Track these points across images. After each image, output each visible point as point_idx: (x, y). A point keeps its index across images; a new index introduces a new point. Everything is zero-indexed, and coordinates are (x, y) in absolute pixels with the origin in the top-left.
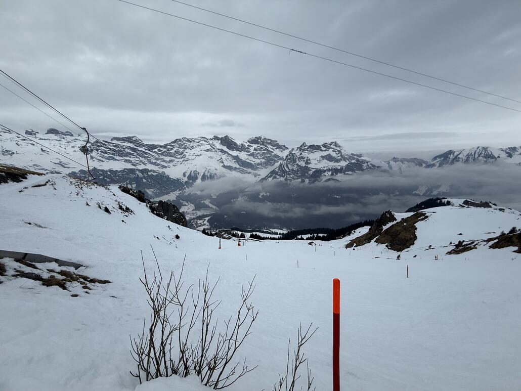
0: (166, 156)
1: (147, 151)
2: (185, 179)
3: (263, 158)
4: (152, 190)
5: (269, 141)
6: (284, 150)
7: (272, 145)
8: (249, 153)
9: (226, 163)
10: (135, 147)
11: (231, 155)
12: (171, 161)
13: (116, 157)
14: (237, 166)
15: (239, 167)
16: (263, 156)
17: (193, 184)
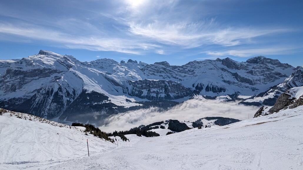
0: (183, 73)
1: (171, 70)
2: (194, 89)
3: (263, 75)
4: (173, 94)
5: (269, 61)
6: (286, 68)
7: (272, 64)
8: (248, 71)
9: (226, 79)
10: (165, 68)
11: (231, 73)
12: (185, 76)
13: (156, 74)
14: (236, 81)
15: (238, 82)
16: (263, 73)
17: (199, 93)
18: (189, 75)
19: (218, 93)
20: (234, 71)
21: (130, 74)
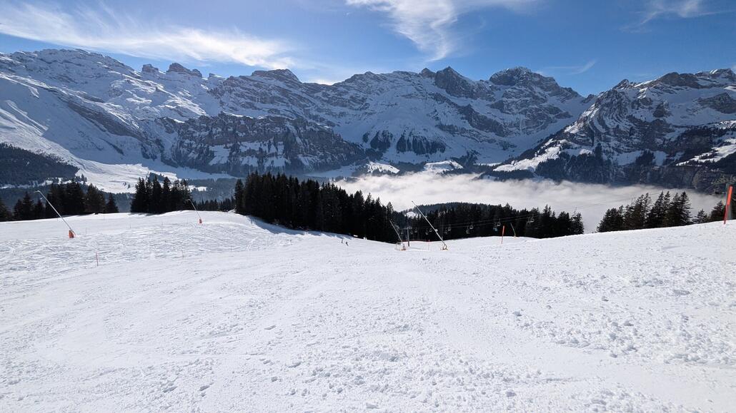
0: (336, 104)
1: (304, 95)
2: (367, 146)
3: (525, 112)
4: (310, 159)
5: (537, 79)
6: (568, 98)
7: (542, 88)
8: (493, 102)
9: (447, 121)
10: (287, 88)
11: (456, 105)
12: (342, 114)
13: (258, 105)
14: (468, 127)
15: (471, 128)
16: (524, 108)
17: (382, 155)
18: (354, 112)
19: (429, 154)
20: (462, 102)
21: (174, 104)
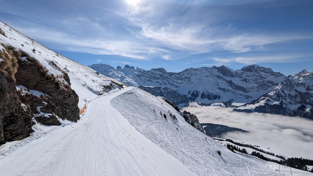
0: (179, 79)
1: (168, 77)
2: (190, 96)
3: (257, 83)
5: (262, 69)
6: (278, 76)
7: (265, 72)
8: (242, 79)
9: (221, 86)
10: (162, 74)
11: (226, 80)
12: (181, 83)
13: (152, 80)
14: (231, 89)
15: (232, 89)
16: (256, 81)
17: (195, 100)
18: (186, 82)
19: (213, 100)
20: (229, 79)
21: (126, 80)
